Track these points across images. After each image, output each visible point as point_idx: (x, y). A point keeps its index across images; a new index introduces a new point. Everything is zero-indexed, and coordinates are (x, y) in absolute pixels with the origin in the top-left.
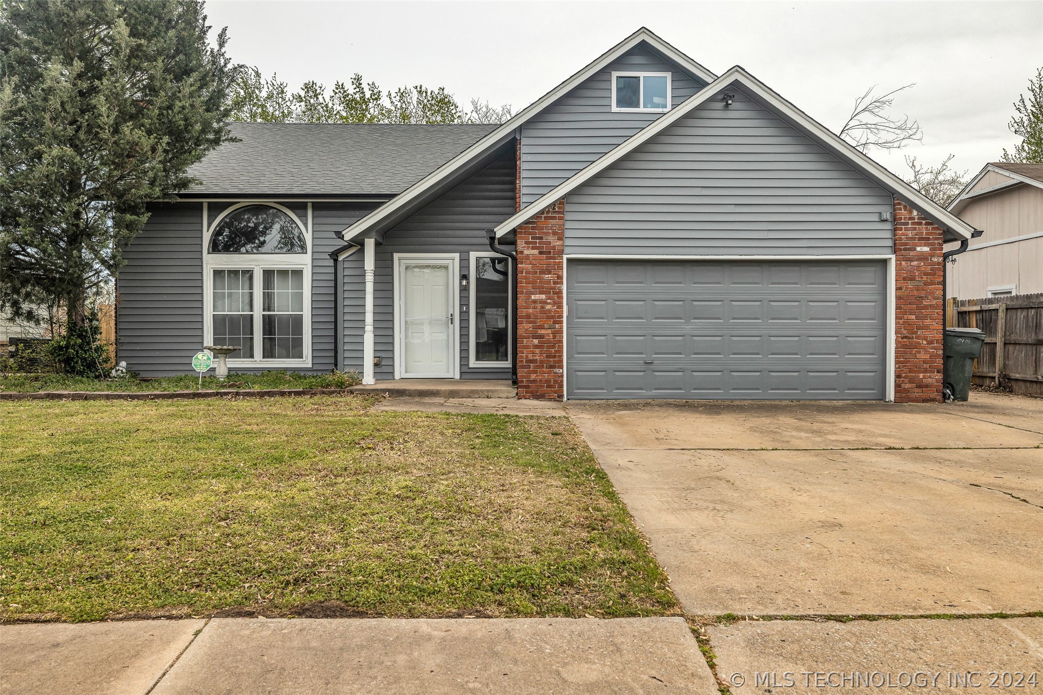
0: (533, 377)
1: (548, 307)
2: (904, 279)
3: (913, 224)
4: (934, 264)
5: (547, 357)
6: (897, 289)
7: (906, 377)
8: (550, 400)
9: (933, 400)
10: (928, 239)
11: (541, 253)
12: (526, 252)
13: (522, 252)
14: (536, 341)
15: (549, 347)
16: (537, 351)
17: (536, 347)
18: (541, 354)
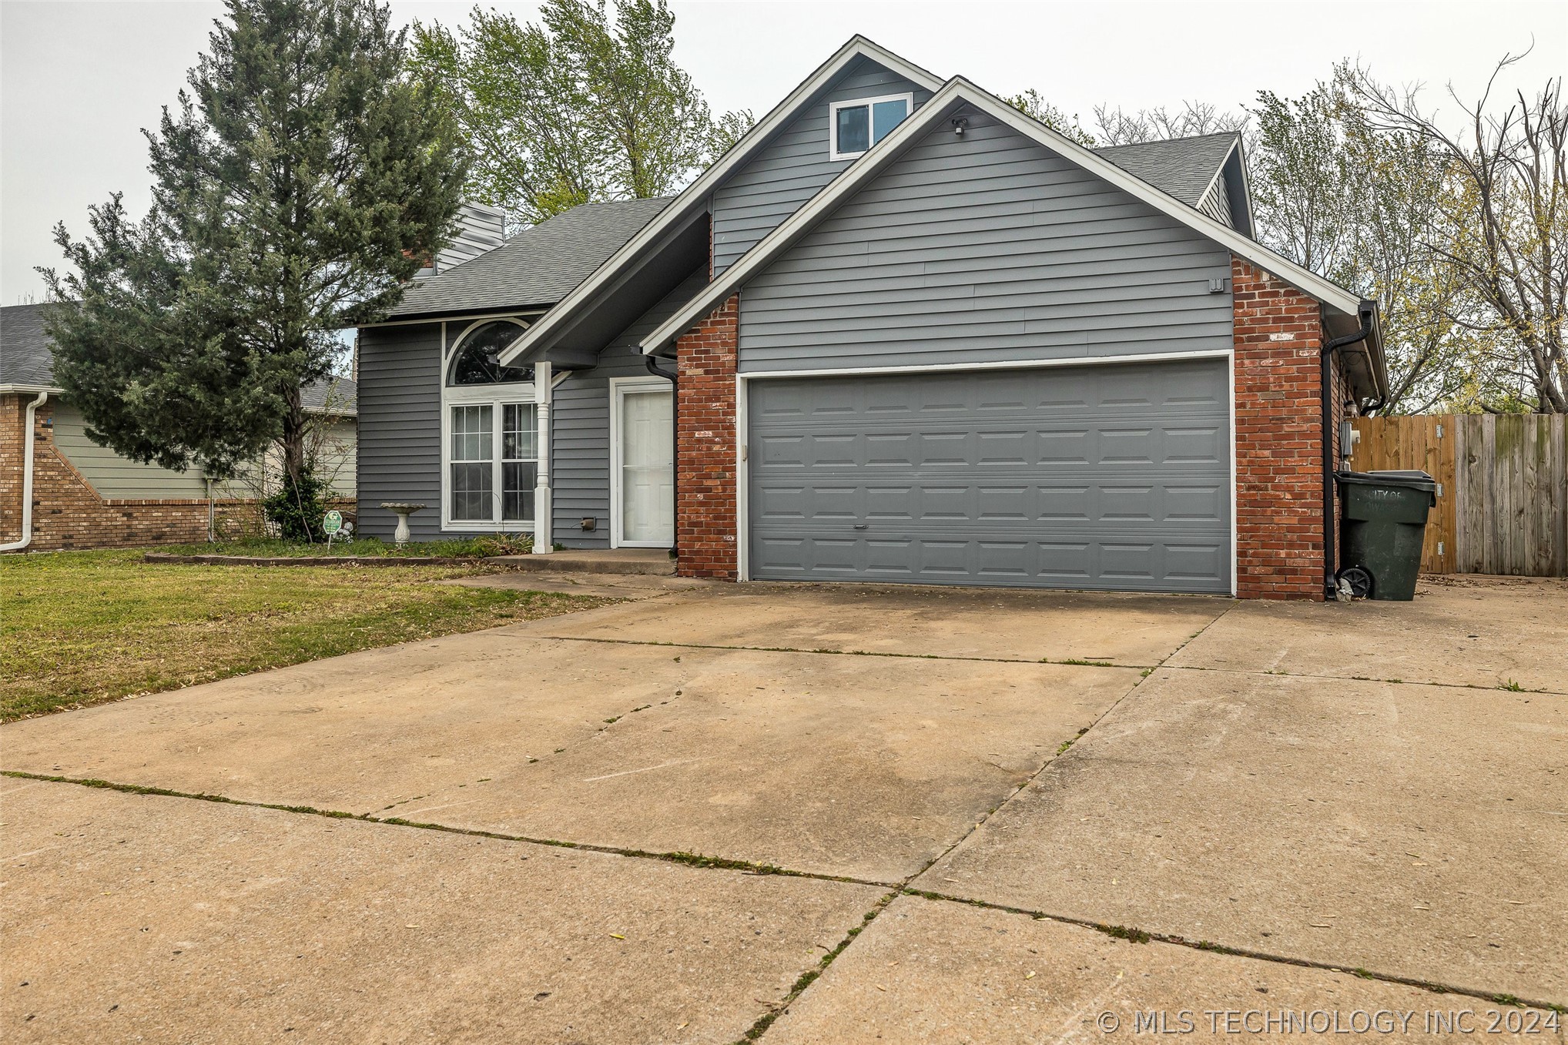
0: (697, 546)
1: (716, 448)
2: (1250, 389)
3: (1262, 295)
4: (1304, 361)
5: (715, 518)
6: (1238, 406)
7: (1254, 555)
8: (719, 579)
9: (1306, 596)
10: (1292, 319)
11: (707, 372)
12: (689, 372)
13: (683, 373)
14: (700, 496)
15: (718, 504)
16: (702, 509)
17: (701, 504)
18: (708, 513)
